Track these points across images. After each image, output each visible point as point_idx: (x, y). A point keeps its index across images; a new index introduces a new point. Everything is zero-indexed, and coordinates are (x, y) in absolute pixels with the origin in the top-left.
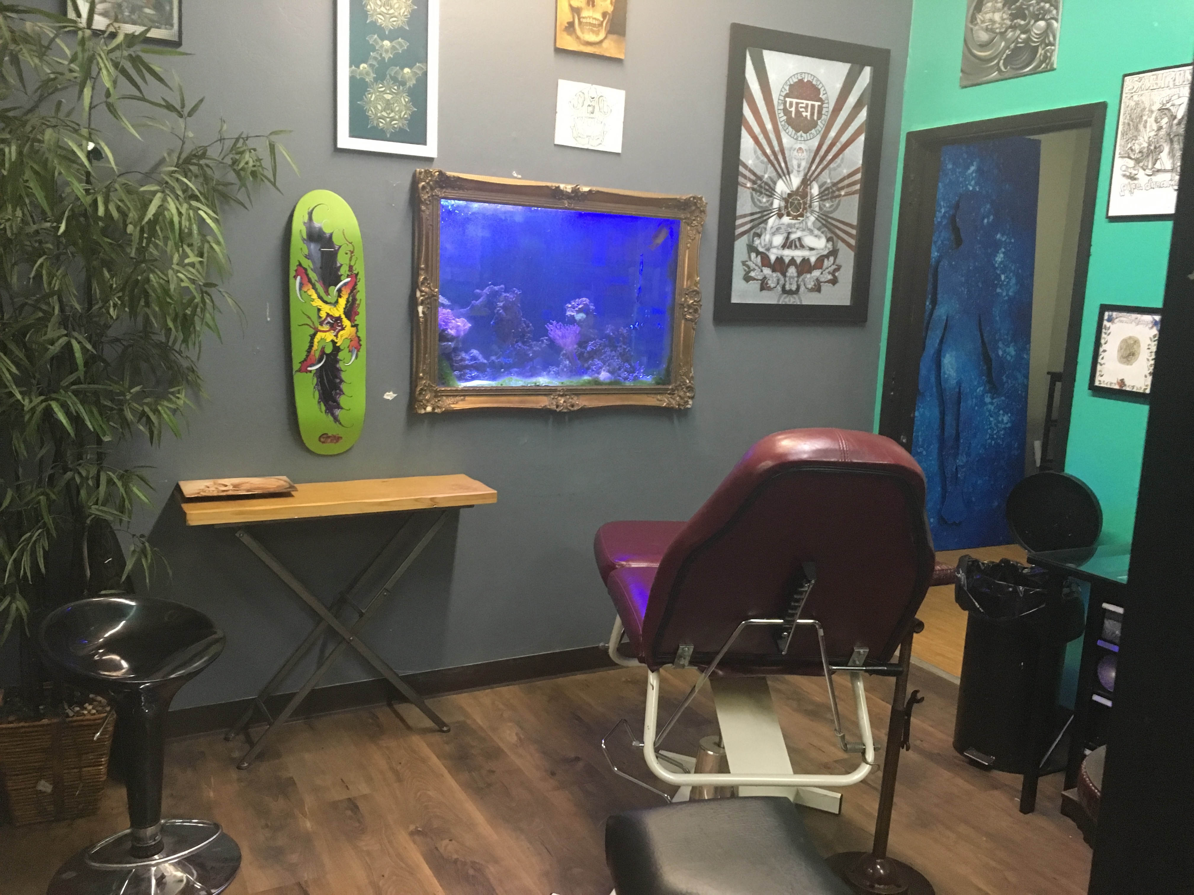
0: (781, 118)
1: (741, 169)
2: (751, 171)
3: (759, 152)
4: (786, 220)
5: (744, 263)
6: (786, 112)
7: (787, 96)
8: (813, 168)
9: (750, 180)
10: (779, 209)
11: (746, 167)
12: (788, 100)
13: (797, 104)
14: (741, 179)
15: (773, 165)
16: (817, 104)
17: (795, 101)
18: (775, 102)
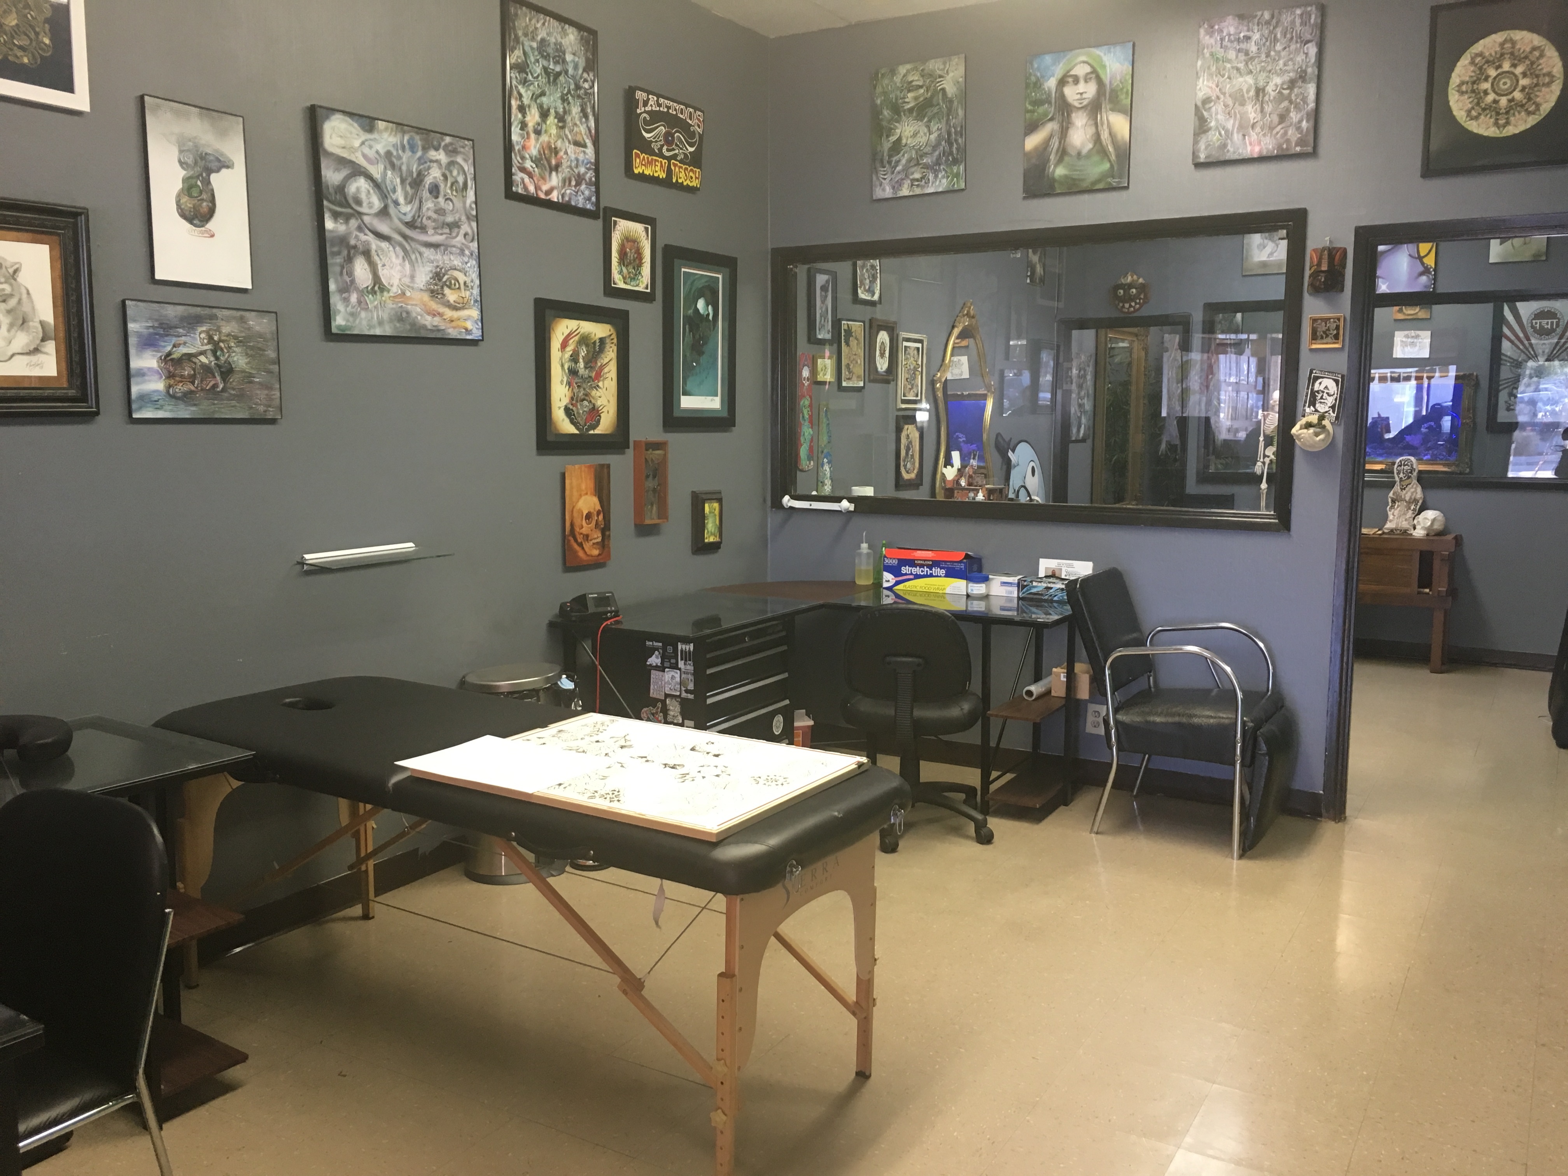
0: (1530, 330)
1: (1503, 357)
2: (1510, 357)
3: (1515, 348)
4: (1535, 379)
5: (1506, 402)
6: (1532, 327)
7: (1533, 319)
8: (1555, 352)
9: (1509, 362)
10: (1530, 374)
11: (1506, 356)
12: (1534, 321)
13: (1540, 323)
14: (1502, 362)
15: (1524, 352)
16: (1555, 321)
17: (1538, 321)
18: (1525, 323)
